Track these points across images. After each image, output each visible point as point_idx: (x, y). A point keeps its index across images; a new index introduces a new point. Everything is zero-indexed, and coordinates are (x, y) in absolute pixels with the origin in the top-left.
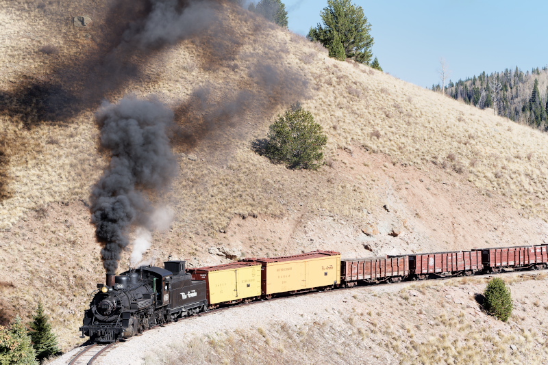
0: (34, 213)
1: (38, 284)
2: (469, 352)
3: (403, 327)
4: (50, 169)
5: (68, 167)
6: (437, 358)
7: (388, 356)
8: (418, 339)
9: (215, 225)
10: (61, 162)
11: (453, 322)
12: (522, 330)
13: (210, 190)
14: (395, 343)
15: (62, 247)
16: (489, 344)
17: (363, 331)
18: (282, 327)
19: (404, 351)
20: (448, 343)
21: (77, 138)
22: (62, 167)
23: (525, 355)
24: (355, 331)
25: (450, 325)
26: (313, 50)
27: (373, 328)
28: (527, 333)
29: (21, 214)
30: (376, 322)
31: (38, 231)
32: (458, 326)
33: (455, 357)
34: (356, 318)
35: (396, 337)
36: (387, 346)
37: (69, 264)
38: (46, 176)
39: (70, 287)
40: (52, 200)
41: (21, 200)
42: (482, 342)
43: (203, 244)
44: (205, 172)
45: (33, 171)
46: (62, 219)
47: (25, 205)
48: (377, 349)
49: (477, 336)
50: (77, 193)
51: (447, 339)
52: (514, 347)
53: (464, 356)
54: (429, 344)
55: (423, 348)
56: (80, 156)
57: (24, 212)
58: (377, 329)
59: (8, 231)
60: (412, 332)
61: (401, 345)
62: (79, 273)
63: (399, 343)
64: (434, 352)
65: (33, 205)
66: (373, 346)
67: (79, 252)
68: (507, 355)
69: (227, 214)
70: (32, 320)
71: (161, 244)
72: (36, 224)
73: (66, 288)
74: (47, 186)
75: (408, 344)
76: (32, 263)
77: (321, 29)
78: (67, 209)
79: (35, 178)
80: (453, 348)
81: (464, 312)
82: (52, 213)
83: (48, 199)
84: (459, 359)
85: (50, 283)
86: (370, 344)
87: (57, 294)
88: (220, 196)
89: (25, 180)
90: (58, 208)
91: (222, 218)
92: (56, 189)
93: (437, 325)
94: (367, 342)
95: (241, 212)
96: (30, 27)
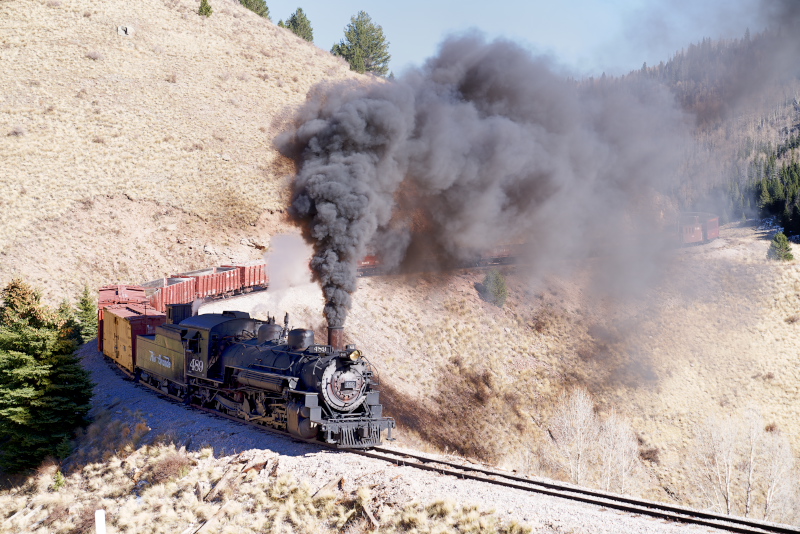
0: (82, 205)
1: (84, 268)
2: (469, 334)
3: (411, 311)
4: (96, 165)
5: (112, 164)
6: (440, 339)
7: (397, 336)
8: (423, 323)
9: (245, 219)
10: (106, 159)
11: (455, 307)
12: (515, 315)
13: (242, 187)
14: (403, 325)
15: (107, 236)
16: (485, 327)
17: (376, 314)
18: (305, 310)
19: (412, 332)
20: (450, 326)
21: (121, 138)
22: (106, 164)
23: (517, 337)
24: (369, 314)
25: (452, 310)
26: (335, 64)
27: (384, 311)
28: (519, 317)
29: (70, 206)
30: (387, 306)
31: (85, 221)
32: (460, 311)
33: (456, 338)
34: (370, 303)
35: (404, 319)
36: (397, 327)
37: (113, 252)
38: (92, 172)
39: (114, 272)
40: (98, 193)
41: (70, 193)
42: (479, 325)
43: (234, 236)
44: (238, 171)
45: (80, 167)
46: (108, 210)
47: (73, 197)
48: (388, 330)
49: (476, 320)
50: (121, 188)
51: (449, 322)
52: (508, 330)
53: (464, 338)
54: (433, 326)
55: (428, 330)
56: (124, 154)
57: (72, 204)
58: (388, 313)
59: (57, 220)
60: (419, 316)
61: (409, 328)
62: (122, 259)
63: (407, 325)
64: (438, 333)
65: (80, 198)
66: (385, 327)
67: (123, 240)
68: (501, 337)
69: (257, 209)
70: (79, 301)
71: (197, 235)
72: (83, 215)
73: (111, 273)
74: (94, 180)
75: (415, 326)
76: (79, 249)
77: (343, 44)
78: (111, 202)
79: (82, 173)
80: (454, 330)
81: (465, 299)
82: (97, 205)
83: (95, 192)
84: (460, 339)
85: (96, 268)
86: (382, 326)
87: (103, 278)
88: (251, 193)
89: (73, 175)
90: (103, 200)
91: (253, 213)
92: (102, 184)
93: (441, 310)
94: (379, 324)
95: (269, 208)
96: (76, 35)
